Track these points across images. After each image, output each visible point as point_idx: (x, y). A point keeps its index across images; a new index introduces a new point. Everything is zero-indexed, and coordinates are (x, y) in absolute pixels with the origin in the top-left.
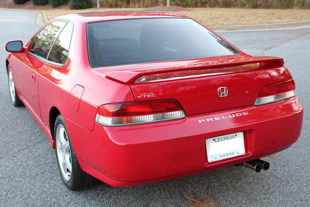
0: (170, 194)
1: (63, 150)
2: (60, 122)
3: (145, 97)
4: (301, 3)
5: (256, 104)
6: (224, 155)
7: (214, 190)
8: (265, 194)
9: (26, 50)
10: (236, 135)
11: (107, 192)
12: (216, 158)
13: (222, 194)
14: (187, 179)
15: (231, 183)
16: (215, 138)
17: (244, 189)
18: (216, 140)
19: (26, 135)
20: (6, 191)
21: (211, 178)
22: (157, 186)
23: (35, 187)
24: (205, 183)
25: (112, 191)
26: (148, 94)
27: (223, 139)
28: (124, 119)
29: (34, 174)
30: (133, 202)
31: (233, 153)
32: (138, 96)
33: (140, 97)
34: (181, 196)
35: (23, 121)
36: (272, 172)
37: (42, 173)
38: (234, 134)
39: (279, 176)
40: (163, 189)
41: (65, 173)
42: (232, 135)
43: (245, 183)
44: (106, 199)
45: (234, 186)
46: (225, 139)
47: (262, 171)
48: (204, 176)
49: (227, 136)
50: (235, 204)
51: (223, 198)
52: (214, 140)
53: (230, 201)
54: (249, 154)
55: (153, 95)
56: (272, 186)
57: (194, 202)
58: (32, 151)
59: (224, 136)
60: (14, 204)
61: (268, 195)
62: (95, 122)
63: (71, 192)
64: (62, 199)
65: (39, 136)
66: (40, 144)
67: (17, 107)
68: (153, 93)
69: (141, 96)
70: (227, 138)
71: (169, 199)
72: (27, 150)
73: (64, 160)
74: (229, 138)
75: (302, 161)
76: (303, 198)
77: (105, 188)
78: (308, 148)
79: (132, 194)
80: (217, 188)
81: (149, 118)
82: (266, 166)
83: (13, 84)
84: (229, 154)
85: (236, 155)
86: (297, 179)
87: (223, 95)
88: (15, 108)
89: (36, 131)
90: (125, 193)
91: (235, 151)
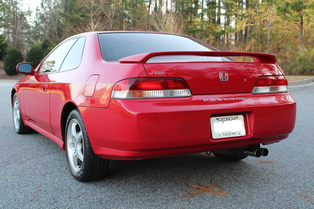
0: (176, 184)
1: (74, 144)
2: (74, 117)
3: (156, 74)
5: (253, 92)
6: (227, 134)
7: (217, 182)
8: (265, 184)
9: (35, 72)
10: (237, 117)
11: (116, 183)
12: (220, 136)
13: (225, 184)
14: (191, 175)
15: (233, 177)
16: (218, 118)
17: (246, 181)
18: (220, 120)
19: (32, 151)
20: (18, 183)
22: (162, 179)
23: (46, 180)
24: (209, 178)
25: (120, 182)
26: (159, 72)
27: (225, 119)
29: (43, 173)
30: (142, 189)
31: (235, 133)
32: (150, 73)
33: (151, 74)
34: (187, 185)
35: (28, 142)
36: (270, 171)
37: (51, 173)
38: (235, 116)
39: (278, 174)
40: (169, 181)
41: (75, 167)
42: (233, 117)
43: (246, 178)
44: (116, 187)
45: (236, 179)
46: (227, 119)
47: (262, 158)
48: (207, 173)
50: (238, 189)
51: (227, 186)
52: (217, 119)
53: (233, 188)
54: (250, 136)
55: (163, 73)
56: (272, 179)
57: (200, 188)
58: (40, 160)
59: (226, 117)
60: (27, 190)
61: (268, 185)
62: (110, 98)
63: (81, 183)
64: (73, 187)
65: (45, 151)
66: (47, 156)
67: (20, 135)
68: (163, 71)
69: (153, 73)
70: (229, 119)
71: (175, 186)
72: (35, 159)
73: (75, 153)
74: (231, 119)
75: (298, 165)
76: (301, 185)
77: (113, 181)
78: (303, 157)
79: (140, 184)
80: (220, 181)
81: (159, 94)
82: (265, 152)
83: (18, 112)
84: (231, 133)
85: (237, 135)
86: (295, 175)
87: (224, 79)
88: (19, 135)
89: (41, 148)
90: (133, 183)
91: (237, 132)
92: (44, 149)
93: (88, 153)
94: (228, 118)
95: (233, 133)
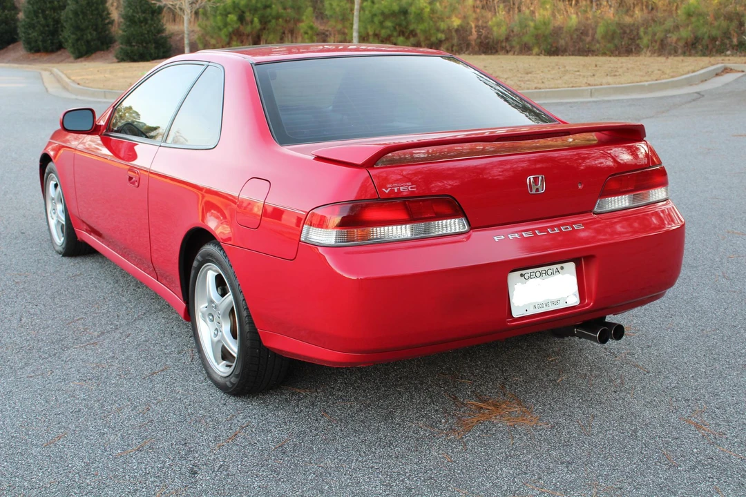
0: (431, 397)
1: (213, 316)
2: (208, 258)
3: (396, 191)
4: (658, 43)
5: (596, 209)
6: (541, 305)
7: (515, 389)
8: (615, 392)
9: (102, 128)
10: (562, 268)
11: (305, 397)
12: (527, 310)
13: (533, 394)
14: (459, 372)
15: (548, 376)
16: (523, 272)
17: (575, 385)
18: (527, 276)
19: (106, 307)
20: (99, 401)
21: (506, 370)
22: (401, 384)
23: (155, 392)
24: (497, 378)
25: (314, 395)
26: (402, 186)
27: (538, 274)
28: (357, 232)
29: (146, 373)
30: (361, 411)
31: (558, 301)
32: (384, 190)
33: (387, 192)
34: (454, 399)
35: (90, 282)
36: (625, 357)
37: (163, 370)
38: (559, 266)
39: (641, 363)
40: (415, 389)
42: (554, 267)
43: (575, 377)
44: (307, 408)
45: (555, 381)
46: (541, 274)
47: (611, 343)
48: (492, 366)
49: (546, 268)
50: (560, 409)
51: (537, 401)
52: (522, 275)
53: (550, 404)
54: (588, 304)
55: (411, 188)
56: (629, 379)
57: (482, 408)
58: (129, 334)
59: (540, 269)
60: (124, 421)
61: (621, 395)
62: (300, 241)
63: (232, 399)
64: (217, 410)
65: (134, 307)
66: (141, 322)
67: (66, 258)
68: (410, 183)
69: (389, 189)
70: (546, 273)
71: (430, 403)
72: (118, 331)
73: (216, 335)
74: (549, 272)
75: (682, 339)
76: (689, 396)
77: (298, 391)
78: (693, 316)
79: (355, 398)
80: (522, 386)
81: (403, 232)
82: (619, 332)
84: (550, 303)
85: (562, 305)
86: (676, 368)
87: (537, 190)
88: (63, 258)
89: (124, 299)
90: (341, 398)
91: (562, 298)
92: (130, 302)
93: (248, 343)
94: (544, 272)
95: (553, 302)
